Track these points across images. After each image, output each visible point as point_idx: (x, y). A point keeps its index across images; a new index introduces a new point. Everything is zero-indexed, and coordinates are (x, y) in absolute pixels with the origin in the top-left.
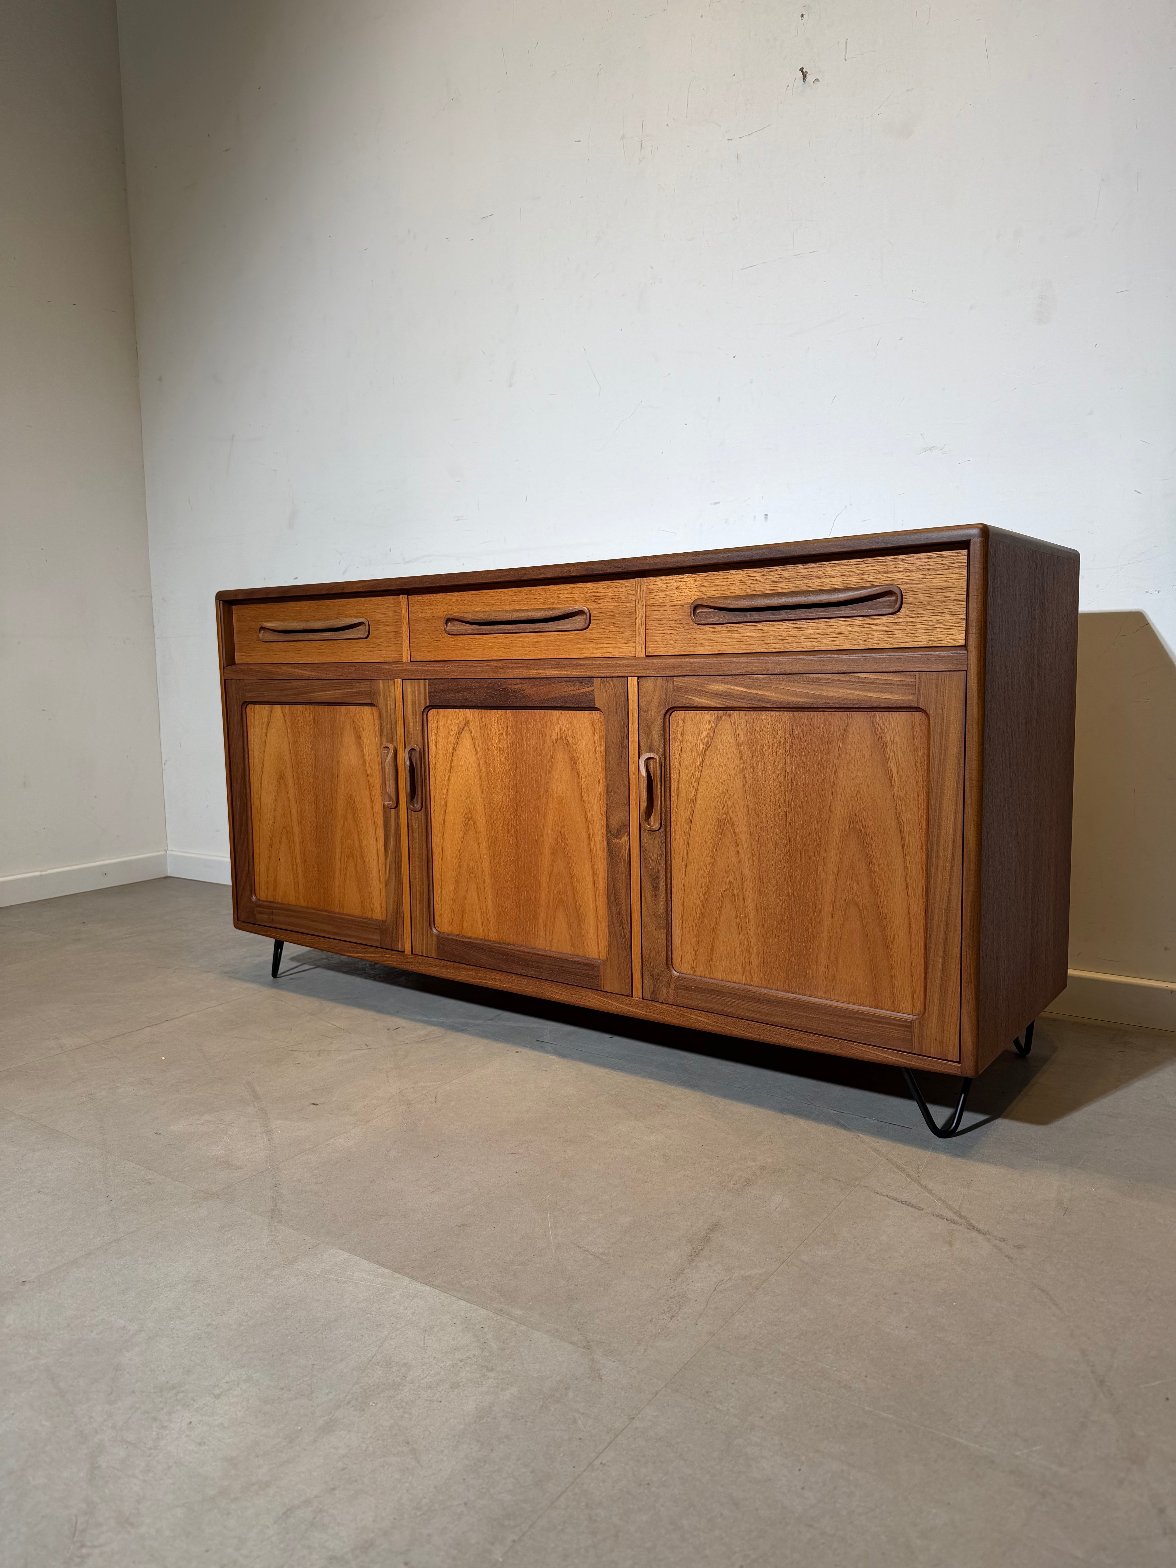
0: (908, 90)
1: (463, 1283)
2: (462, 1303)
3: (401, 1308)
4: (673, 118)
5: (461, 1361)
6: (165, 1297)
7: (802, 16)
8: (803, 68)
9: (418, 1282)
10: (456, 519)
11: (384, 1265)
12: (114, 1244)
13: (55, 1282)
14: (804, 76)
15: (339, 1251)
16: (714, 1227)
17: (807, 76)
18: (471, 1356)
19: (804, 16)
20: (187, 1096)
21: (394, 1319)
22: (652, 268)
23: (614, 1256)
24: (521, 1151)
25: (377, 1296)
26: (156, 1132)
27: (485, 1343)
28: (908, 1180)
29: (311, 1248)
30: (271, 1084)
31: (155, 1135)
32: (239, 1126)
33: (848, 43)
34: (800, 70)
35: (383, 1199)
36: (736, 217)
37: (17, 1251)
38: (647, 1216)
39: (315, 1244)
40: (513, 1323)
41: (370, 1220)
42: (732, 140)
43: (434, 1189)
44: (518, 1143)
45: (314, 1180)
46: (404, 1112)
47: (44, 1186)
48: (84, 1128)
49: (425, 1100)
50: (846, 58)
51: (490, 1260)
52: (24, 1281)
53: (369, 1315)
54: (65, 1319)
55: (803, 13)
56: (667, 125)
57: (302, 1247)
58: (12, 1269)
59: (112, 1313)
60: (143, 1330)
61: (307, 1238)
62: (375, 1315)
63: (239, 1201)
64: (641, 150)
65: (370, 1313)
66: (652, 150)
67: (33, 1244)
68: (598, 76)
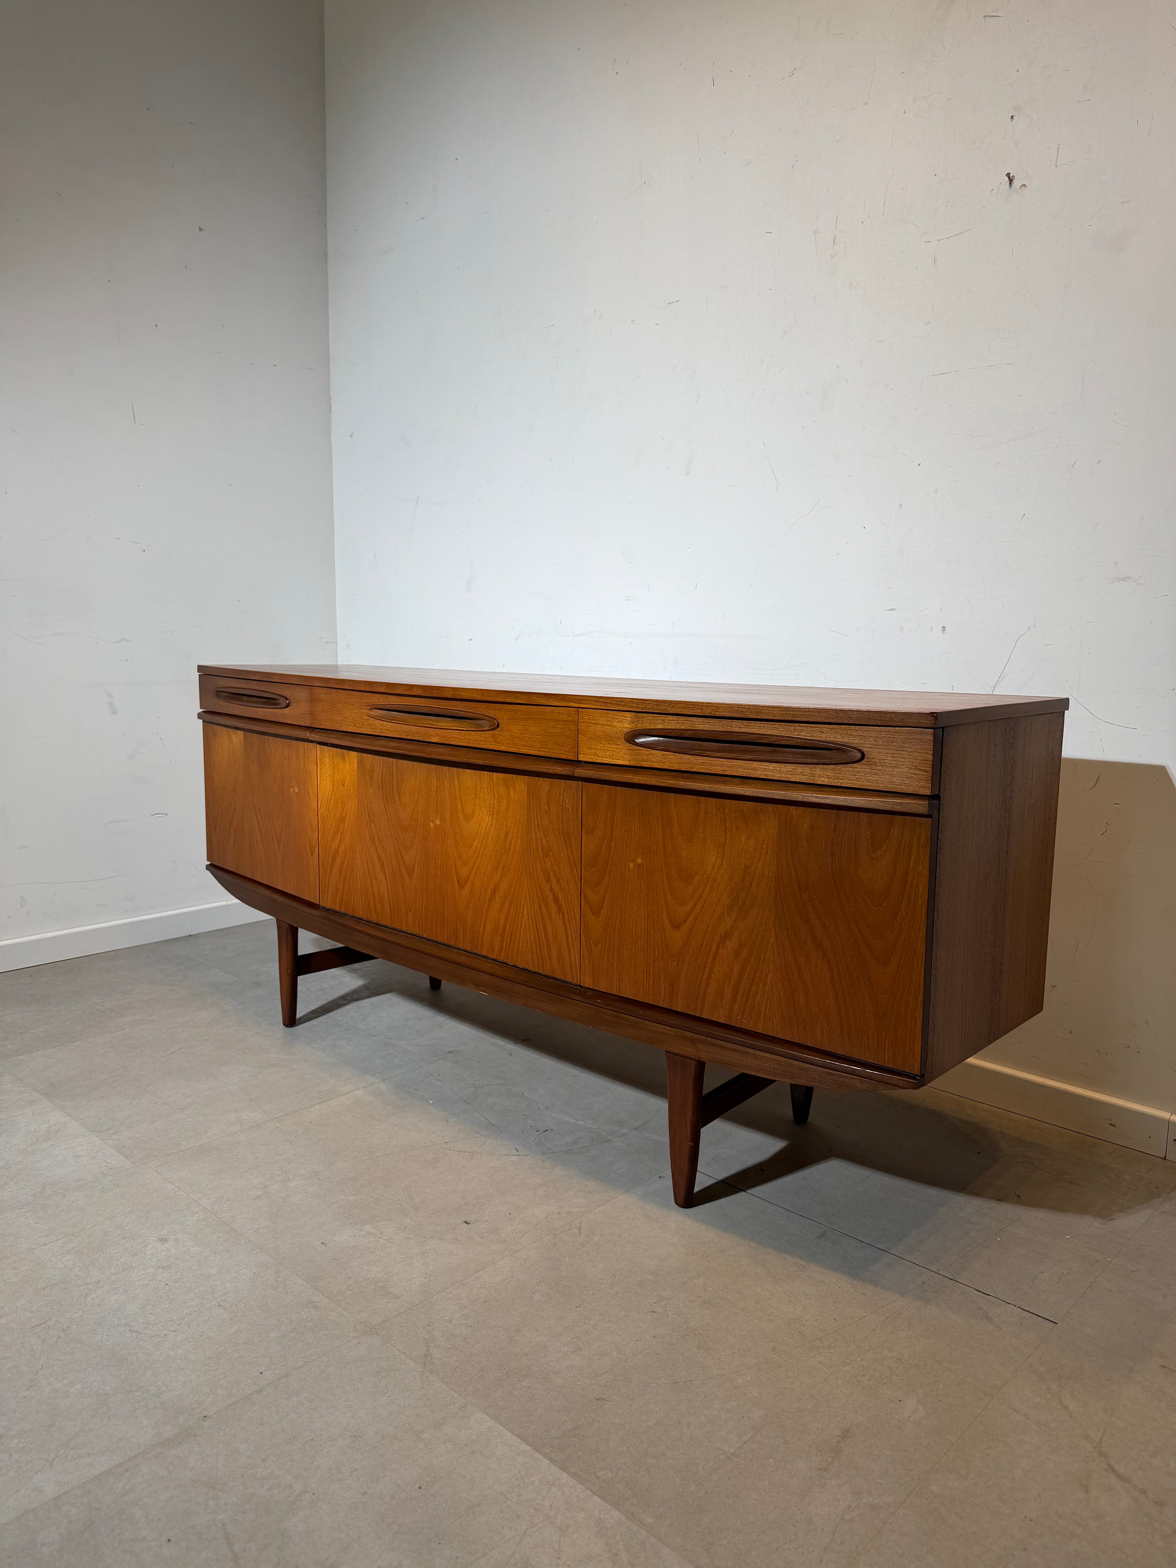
0: (1123, 202)
1: (599, 1474)
2: (597, 1499)
3: (540, 1497)
4: (869, 216)
6: (327, 1452)
7: (1012, 117)
8: (1009, 173)
9: (557, 1466)
11: (524, 1440)
12: (283, 1380)
13: (232, 1422)
14: (1011, 181)
15: (485, 1416)
16: (846, 1434)
17: (1014, 181)
19: (1014, 118)
20: (351, 1198)
21: (533, 1511)
22: (838, 366)
23: (744, 1460)
24: (659, 1310)
25: (518, 1480)
26: (323, 1242)
27: (616, 1554)
28: (1049, 1396)
29: (459, 1410)
30: (427, 1191)
31: (322, 1245)
32: (397, 1243)
33: (1060, 149)
34: (1006, 175)
35: (527, 1354)
36: (929, 322)
37: (199, 1378)
38: (779, 1411)
39: (463, 1405)
40: (644, 1533)
41: (514, 1381)
42: (929, 242)
43: (575, 1348)
44: (657, 1298)
45: (464, 1322)
46: (549, 1244)
47: (223, 1299)
48: (259, 1230)
49: (569, 1231)
50: (1057, 165)
51: (625, 1448)
52: (205, 1416)
53: (509, 1502)
54: (240, 1468)
55: (1013, 115)
56: (862, 222)
57: (451, 1407)
58: (195, 1400)
59: (280, 1466)
60: (307, 1491)
61: (456, 1395)
62: (515, 1503)
63: (394, 1340)
64: (833, 246)
65: (511, 1500)
66: (845, 247)
67: (213, 1371)
68: (793, 168)
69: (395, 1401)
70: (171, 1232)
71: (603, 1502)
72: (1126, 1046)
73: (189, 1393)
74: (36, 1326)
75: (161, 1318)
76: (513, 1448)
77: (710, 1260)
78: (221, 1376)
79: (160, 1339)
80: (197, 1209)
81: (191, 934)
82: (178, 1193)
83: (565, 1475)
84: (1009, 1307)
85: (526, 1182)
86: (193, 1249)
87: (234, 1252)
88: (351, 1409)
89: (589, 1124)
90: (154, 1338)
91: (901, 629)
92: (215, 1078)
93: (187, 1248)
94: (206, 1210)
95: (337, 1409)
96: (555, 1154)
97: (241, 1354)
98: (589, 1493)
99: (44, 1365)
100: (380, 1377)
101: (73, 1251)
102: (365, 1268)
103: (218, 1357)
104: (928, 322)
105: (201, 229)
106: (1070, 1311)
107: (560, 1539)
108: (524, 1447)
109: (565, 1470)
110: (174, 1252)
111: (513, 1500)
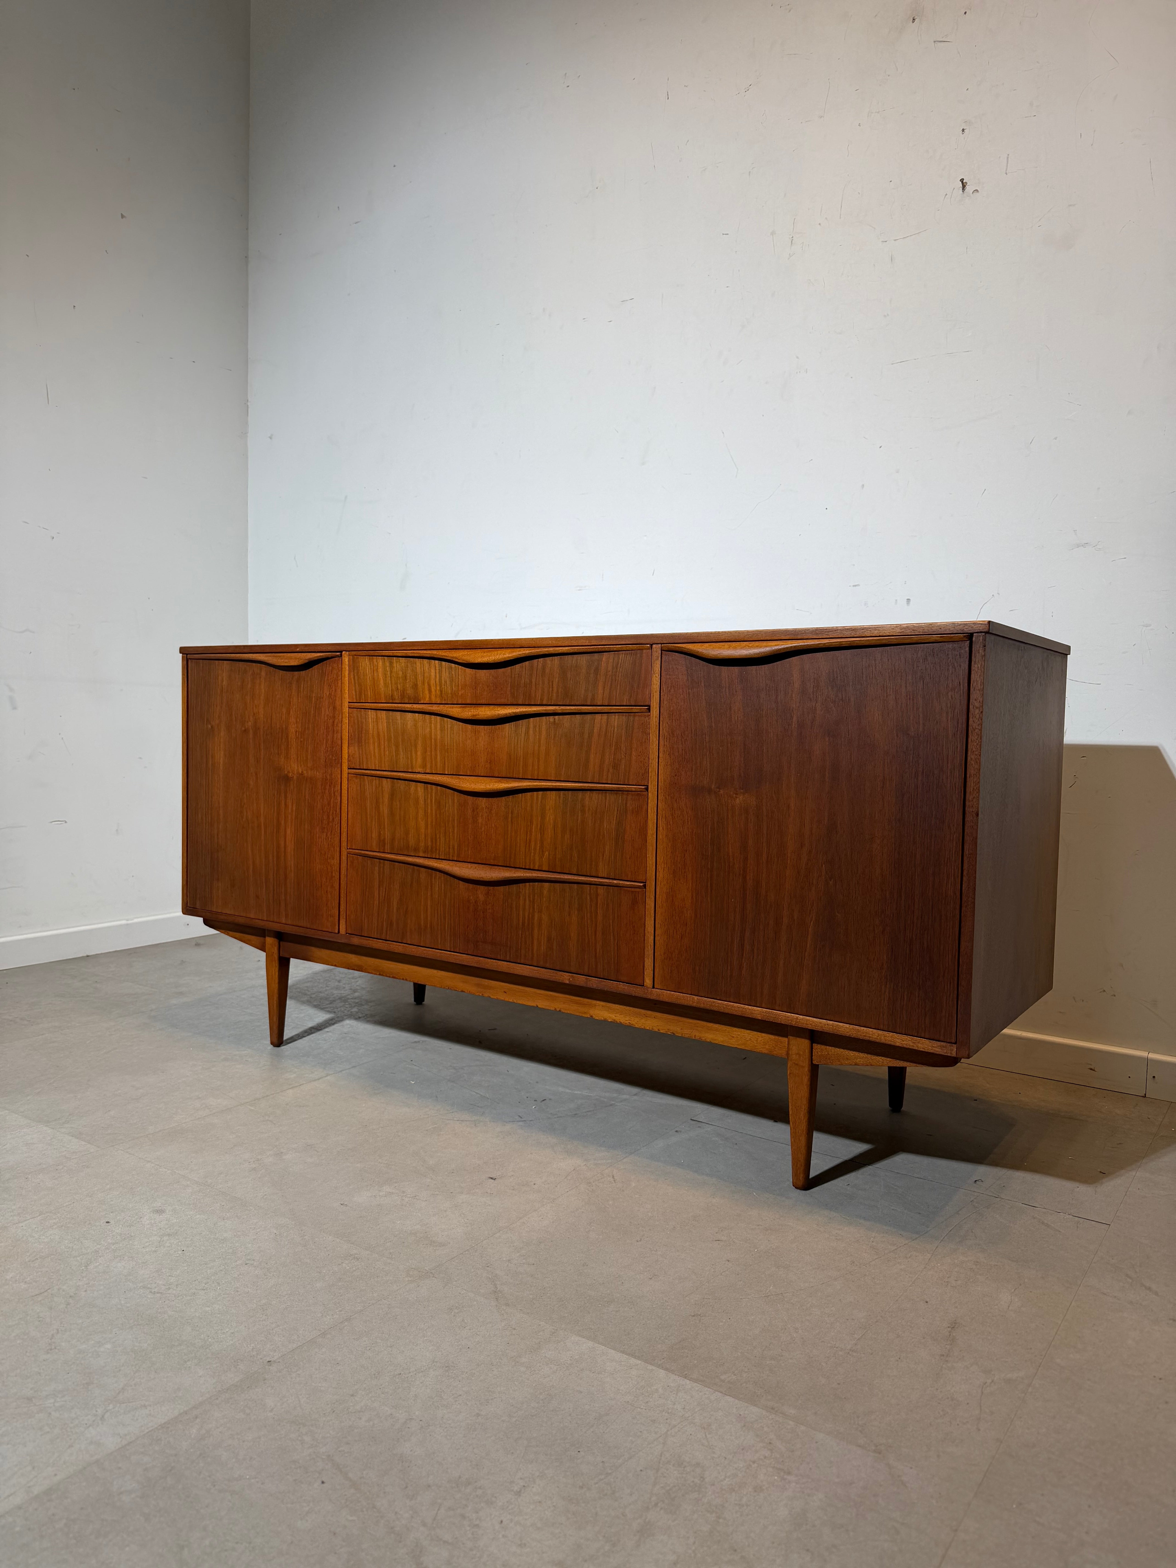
0: (1069, 206)
1: (723, 1377)
2: (730, 1399)
3: (669, 1403)
4: (826, 218)
5: (754, 1462)
6: (421, 1383)
7: (963, 130)
8: (963, 179)
9: (675, 1375)
10: (578, 589)
11: (632, 1355)
12: (346, 1323)
13: (302, 1364)
14: (964, 186)
15: (580, 1339)
16: (954, 1325)
17: (967, 186)
18: (762, 1457)
19: (965, 130)
20: (359, 1165)
21: (667, 1414)
22: (797, 358)
23: (864, 1354)
24: (724, 1239)
25: (639, 1389)
26: (342, 1203)
27: (770, 1443)
28: (1130, 1281)
29: (551, 1335)
30: (439, 1154)
31: (342, 1206)
32: (424, 1199)
33: (1009, 158)
34: (960, 181)
35: (603, 1284)
37: (248, 1329)
38: (881, 1311)
39: (553, 1331)
40: (791, 1423)
41: (599, 1307)
42: (886, 241)
43: (651, 1275)
44: (717, 1229)
45: (524, 1261)
46: (587, 1191)
47: (249, 1258)
48: (266, 1196)
49: (604, 1179)
50: (1007, 172)
51: (739, 1354)
52: (269, 1362)
53: (639, 1409)
54: (327, 1404)
55: (964, 128)
56: (820, 224)
57: (541, 1333)
58: (251, 1348)
59: (373, 1399)
60: (413, 1419)
61: (542, 1323)
62: (645, 1409)
63: (456, 1281)
64: (791, 246)
65: (640, 1408)
66: (802, 247)
67: (262, 1321)
68: (749, 175)
69: (478, 1333)
70: (166, 1204)
71: (737, 1401)
72: (1102, 990)
73: (242, 1343)
74: (36, 1295)
75: (183, 1279)
76: (622, 1363)
78: (274, 1326)
79: (189, 1298)
80: (188, 1183)
81: (88, 954)
82: (160, 1170)
83: (688, 1382)
84: (1060, 1215)
86: (197, 1217)
87: (246, 1217)
88: (432, 1343)
90: (181, 1297)
91: (865, 604)
92: (163, 1072)
93: (189, 1217)
94: (199, 1183)
95: (417, 1345)
97: (289, 1304)
98: (719, 1394)
99: (60, 1330)
100: (453, 1314)
101: (55, 1227)
102: (399, 1222)
103: (263, 1309)
104: (887, 314)
105: (123, 216)
106: (1119, 1213)
108: (633, 1361)
109: (685, 1377)
110: (175, 1221)
111: (642, 1407)
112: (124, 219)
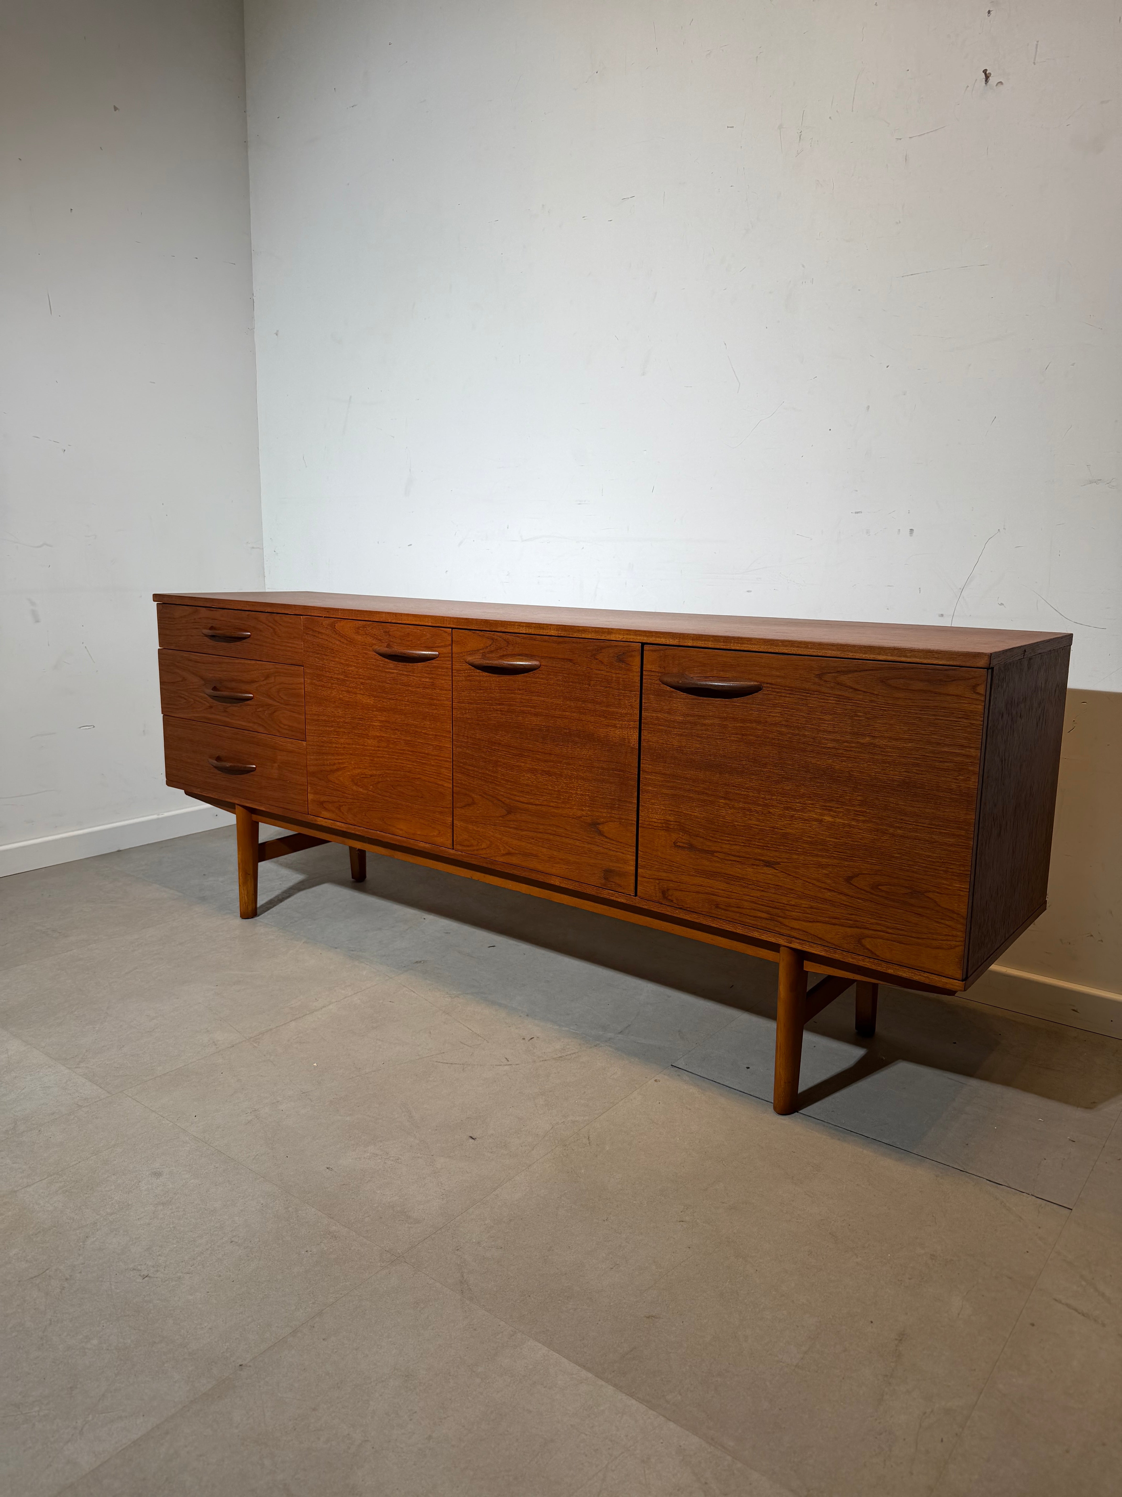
0: (1102, 102)
1: (668, 1397)
2: (672, 1425)
3: (613, 1428)
4: (837, 111)
6: (381, 1395)
7: (989, 12)
9: (623, 1393)
10: (578, 503)
11: (584, 1367)
12: (317, 1319)
13: (271, 1369)
14: (987, 78)
15: (537, 1344)
16: (902, 1337)
17: (990, 78)
19: (991, 12)
20: (348, 1118)
21: (610, 1443)
22: (803, 266)
23: (809, 1371)
24: (687, 1218)
25: (586, 1410)
26: (328, 1166)
27: (706, 1483)
28: (1084, 1283)
29: (509, 1339)
30: (425, 1106)
31: (328, 1170)
32: (406, 1164)
33: (1039, 46)
34: (983, 72)
35: (565, 1274)
36: (900, 222)
37: (226, 1323)
38: (831, 1317)
39: (512, 1333)
40: (729, 1458)
41: (559, 1303)
42: (901, 139)
43: (612, 1265)
44: (683, 1207)
45: (493, 1243)
46: (561, 1155)
47: (234, 1234)
48: (257, 1157)
49: (578, 1141)
50: (1036, 62)
51: (688, 1368)
52: (240, 1365)
53: (583, 1435)
54: (290, 1420)
55: (991, 10)
56: (830, 118)
57: (500, 1336)
58: (226, 1347)
59: (333, 1415)
60: (368, 1441)
61: (502, 1323)
62: (590, 1436)
63: (425, 1268)
64: (799, 142)
65: (584, 1433)
66: (811, 143)
67: (239, 1314)
68: (757, 60)
69: (441, 1334)
70: (164, 1165)
71: (679, 1428)
72: (1089, 935)
73: (218, 1340)
74: (35, 1277)
75: (171, 1260)
76: (574, 1376)
77: (725, 1165)
78: (250, 1320)
79: (174, 1283)
80: (187, 1138)
81: (121, 849)
82: (163, 1122)
83: (634, 1402)
84: (1023, 1196)
85: (524, 1092)
86: (191, 1181)
87: (236, 1182)
88: (396, 1346)
89: (572, 1029)
90: (168, 1282)
91: (867, 532)
92: (178, 998)
93: (184, 1181)
94: (197, 1139)
95: (381, 1347)
96: (546, 1062)
97: (267, 1293)
98: (663, 1419)
99: (52, 1320)
100: (418, 1309)
101: (60, 1191)
102: (378, 1192)
103: (241, 1298)
104: (898, 222)
105: (115, 108)
106: (1080, 1196)
107: (645, 1471)
108: (584, 1373)
109: (632, 1395)
110: (171, 1186)
111: (587, 1433)
112: (117, 111)
